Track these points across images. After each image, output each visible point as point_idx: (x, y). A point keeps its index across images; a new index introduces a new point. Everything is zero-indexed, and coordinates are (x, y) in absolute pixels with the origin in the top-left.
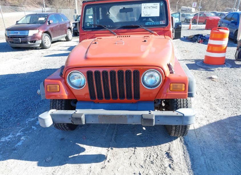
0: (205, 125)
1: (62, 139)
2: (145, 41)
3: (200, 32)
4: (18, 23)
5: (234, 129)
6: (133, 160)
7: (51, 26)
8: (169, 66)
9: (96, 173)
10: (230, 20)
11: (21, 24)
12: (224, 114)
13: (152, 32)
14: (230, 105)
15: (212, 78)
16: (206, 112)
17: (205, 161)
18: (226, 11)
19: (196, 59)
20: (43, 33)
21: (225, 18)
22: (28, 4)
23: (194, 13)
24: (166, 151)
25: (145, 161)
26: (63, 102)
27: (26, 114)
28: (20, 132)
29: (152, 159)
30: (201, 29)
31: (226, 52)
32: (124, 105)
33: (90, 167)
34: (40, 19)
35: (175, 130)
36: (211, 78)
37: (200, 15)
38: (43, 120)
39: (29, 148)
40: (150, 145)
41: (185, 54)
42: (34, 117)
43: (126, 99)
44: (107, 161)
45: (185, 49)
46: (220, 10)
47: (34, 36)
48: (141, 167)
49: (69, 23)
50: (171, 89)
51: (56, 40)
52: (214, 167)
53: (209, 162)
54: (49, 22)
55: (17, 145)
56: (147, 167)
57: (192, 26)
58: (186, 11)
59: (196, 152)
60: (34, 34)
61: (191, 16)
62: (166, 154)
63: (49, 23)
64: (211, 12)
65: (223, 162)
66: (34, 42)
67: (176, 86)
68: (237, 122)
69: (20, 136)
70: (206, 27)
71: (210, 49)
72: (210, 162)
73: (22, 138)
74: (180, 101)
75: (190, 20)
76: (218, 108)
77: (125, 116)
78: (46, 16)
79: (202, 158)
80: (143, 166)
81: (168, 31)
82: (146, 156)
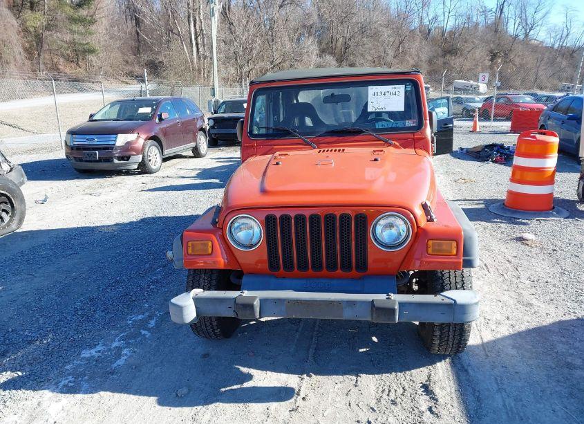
0: (507, 334)
1: (205, 356)
2: (376, 160)
3: (498, 140)
4: (94, 118)
5: (567, 343)
6: (353, 398)
7: (164, 125)
8: (425, 207)
9: (281, 419)
10: (566, 112)
11: (99, 120)
12: (549, 313)
13: (390, 141)
14: (562, 295)
15: (524, 240)
16: (509, 309)
17: (504, 401)
18: (561, 91)
19: (487, 198)
20: (146, 140)
21: (555, 109)
22: (107, 75)
23: (484, 94)
24: (421, 383)
25: (379, 400)
26: (214, 276)
27: (125, 306)
28: (119, 341)
29: (392, 396)
30: (500, 132)
31: (553, 184)
32: (334, 282)
33: (268, 409)
34: (142, 110)
35: (441, 338)
36: (521, 239)
37: (498, 99)
38: (180, 309)
39: (140, 371)
40: (389, 371)
41: (463, 187)
42: (143, 313)
43: (339, 271)
44: (300, 398)
45: (463, 177)
46: (546, 87)
47: (128, 147)
48: (371, 411)
49: (202, 118)
50: (430, 251)
51: (172, 155)
52: (522, 414)
53: (512, 404)
54: (160, 116)
55: (115, 365)
56: (383, 412)
57: (479, 124)
58: (465, 90)
59: (485, 385)
60: (128, 143)
61: (478, 102)
62: (421, 387)
63: (161, 119)
64: (525, 94)
65: (542, 406)
66: (126, 159)
67: (440, 245)
68: (576, 329)
69: (119, 349)
70: (512, 127)
71: (518, 177)
72: (515, 405)
73: (125, 351)
74: (449, 278)
75: (474, 111)
76: (534, 302)
77: (339, 302)
78: (155, 104)
79: (498, 397)
80: (375, 409)
81: (423, 141)
82: (381, 390)
